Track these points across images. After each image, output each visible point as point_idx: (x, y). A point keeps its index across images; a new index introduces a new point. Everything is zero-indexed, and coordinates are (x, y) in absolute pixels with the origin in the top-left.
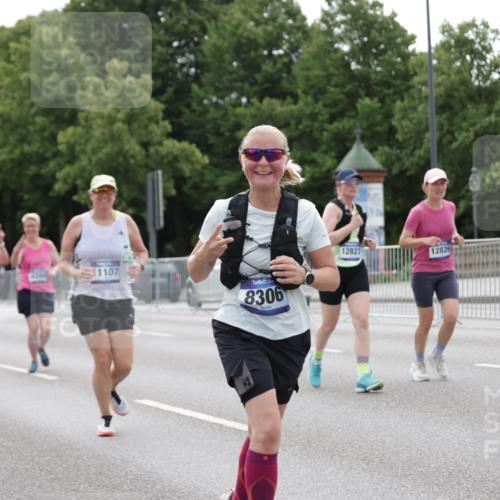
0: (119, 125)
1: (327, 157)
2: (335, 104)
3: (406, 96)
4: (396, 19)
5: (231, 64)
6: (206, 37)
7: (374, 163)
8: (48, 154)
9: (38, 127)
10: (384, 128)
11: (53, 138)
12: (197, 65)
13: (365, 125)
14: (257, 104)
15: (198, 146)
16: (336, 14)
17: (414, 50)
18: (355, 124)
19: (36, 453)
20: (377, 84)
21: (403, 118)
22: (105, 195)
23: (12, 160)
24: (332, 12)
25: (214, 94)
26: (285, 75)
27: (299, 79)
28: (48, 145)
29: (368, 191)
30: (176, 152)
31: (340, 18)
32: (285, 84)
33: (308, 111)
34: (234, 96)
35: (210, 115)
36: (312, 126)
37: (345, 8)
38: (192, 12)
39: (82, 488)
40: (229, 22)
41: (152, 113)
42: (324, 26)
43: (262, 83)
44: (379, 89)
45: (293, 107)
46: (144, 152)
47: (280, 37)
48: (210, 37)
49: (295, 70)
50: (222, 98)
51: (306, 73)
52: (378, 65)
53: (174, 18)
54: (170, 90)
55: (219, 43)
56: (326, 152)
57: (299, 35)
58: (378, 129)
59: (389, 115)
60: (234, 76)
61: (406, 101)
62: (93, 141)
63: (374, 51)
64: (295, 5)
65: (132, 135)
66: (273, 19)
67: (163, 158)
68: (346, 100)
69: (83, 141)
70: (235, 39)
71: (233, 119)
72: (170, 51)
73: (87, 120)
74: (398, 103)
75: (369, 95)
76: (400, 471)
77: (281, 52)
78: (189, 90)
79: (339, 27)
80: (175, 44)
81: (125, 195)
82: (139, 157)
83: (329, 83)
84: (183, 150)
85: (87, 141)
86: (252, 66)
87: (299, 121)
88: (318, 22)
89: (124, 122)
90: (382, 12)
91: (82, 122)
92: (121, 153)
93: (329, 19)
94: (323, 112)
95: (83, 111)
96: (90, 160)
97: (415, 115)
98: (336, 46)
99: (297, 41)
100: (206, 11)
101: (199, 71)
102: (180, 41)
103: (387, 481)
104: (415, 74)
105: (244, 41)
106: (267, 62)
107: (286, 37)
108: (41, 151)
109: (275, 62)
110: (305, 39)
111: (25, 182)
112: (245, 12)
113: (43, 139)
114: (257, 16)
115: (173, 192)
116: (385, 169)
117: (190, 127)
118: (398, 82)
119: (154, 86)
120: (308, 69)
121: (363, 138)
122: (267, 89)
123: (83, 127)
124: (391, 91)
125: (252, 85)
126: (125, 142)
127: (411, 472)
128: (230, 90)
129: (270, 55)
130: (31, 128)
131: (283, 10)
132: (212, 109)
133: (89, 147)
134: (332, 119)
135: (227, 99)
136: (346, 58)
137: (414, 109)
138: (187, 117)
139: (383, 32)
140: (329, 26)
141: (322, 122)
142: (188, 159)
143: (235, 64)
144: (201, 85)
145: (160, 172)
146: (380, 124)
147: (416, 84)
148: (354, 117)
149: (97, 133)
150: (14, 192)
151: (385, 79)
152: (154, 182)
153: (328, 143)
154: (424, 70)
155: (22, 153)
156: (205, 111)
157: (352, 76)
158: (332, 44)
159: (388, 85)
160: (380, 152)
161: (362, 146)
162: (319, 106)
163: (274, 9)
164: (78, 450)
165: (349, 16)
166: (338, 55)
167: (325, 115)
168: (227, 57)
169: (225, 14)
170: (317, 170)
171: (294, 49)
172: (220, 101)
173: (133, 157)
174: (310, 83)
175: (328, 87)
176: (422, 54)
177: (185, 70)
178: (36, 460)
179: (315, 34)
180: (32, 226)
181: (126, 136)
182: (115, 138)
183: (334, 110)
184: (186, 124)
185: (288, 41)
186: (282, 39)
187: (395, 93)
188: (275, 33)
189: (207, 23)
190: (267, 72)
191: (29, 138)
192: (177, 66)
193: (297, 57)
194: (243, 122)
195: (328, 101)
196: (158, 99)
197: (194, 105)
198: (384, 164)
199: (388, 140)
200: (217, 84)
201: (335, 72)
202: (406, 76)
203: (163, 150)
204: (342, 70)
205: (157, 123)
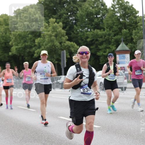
0: (53, 37)
1: (113, 47)
2: (116, 31)
3: (136, 29)
4: (133, 6)
5: (85, 19)
6: (78, 12)
7: (127, 48)
8: (33, 46)
9: (29, 38)
10: (130, 38)
11: (34, 41)
12: (76, 20)
13: (124, 37)
14: (93, 31)
15: (76, 43)
16: (116, 5)
17: (138, 15)
18: (121, 37)
19: (30, 132)
20: (128, 25)
21: (136, 35)
22: (44, 56)
23: (22, 47)
24: (115, 4)
25: (81, 28)
26: (101, 23)
27: (105, 24)
28: (32, 43)
29: (125, 56)
30: (69, 45)
31: (117, 6)
32: (101, 25)
33: (108, 33)
34: (86, 29)
35: (79, 34)
36: (109, 38)
37: (118, 3)
38: (74, 4)
39: (43, 142)
40: (85, 7)
41: (63, 34)
42: (112, 9)
43: (94, 25)
44: (129, 27)
45: (104, 32)
46: (60, 45)
47: (99, 12)
48: (79, 12)
49: (104, 21)
50: (83, 29)
51: (107, 22)
52: (128, 20)
53: (69, 7)
54: (68, 27)
55: (82, 13)
56: (113, 45)
57: (105, 11)
58: (128, 38)
59: (131, 34)
60: (86, 23)
61: (136, 30)
62: (46, 42)
63: (127, 16)
64: (104, 2)
65: (57, 40)
66: (97, 6)
67: (65, 47)
68: (119, 30)
69: (43, 42)
70: (86, 12)
71: (86, 35)
72: (68, 16)
73: (44, 36)
74: (134, 31)
75: (125, 28)
76: (135, 138)
77: (100, 16)
78: (73, 27)
79: (117, 9)
80: (69, 14)
81: (55, 57)
82: (59, 47)
83: (114, 25)
84: (72, 44)
85: (44, 42)
86: (91, 20)
87: (105, 36)
88: (110, 7)
89: (54, 36)
90: (129, 5)
91: (42, 36)
92: (54, 45)
93: (114, 6)
94: (112, 34)
95: (42, 33)
96: (45, 47)
97: (139, 34)
98: (116, 14)
99: (104, 13)
100: (78, 4)
101: (76, 22)
102: (70, 13)
103: (131, 141)
104: (139, 22)
105: (89, 13)
106: (96, 19)
107: (101, 12)
108: (31, 45)
109: (98, 19)
110: (107, 12)
111: (26, 54)
112: (89, 5)
113: (31, 41)
114: (93, 6)
115: (69, 57)
116: (130, 50)
117: (73, 38)
118: (134, 25)
119: (63, 26)
120: (108, 21)
121: (124, 41)
122: (96, 27)
123: (42, 38)
124: (132, 27)
125: (92, 25)
126: (55, 42)
127: (139, 138)
128: (85, 27)
129: (97, 17)
130: (27, 38)
131: (100, 4)
132: (80, 33)
133: (44, 44)
134: (115, 35)
135: (84, 30)
136: (119, 18)
137: (139, 32)
138: (73, 35)
139: (130, 10)
140: (114, 8)
141: (112, 36)
142: (73, 47)
143: (86, 19)
144: (77, 26)
145: (65, 51)
146: (129, 37)
147: (139, 25)
148: (121, 35)
149: (47, 40)
150: (23, 56)
151: (130, 24)
152: (63, 53)
153: (113, 43)
154: (141, 21)
155: (25, 45)
156: (78, 33)
157: (121, 23)
158: (115, 14)
159: (131, 26)
160: (129, 45)
161: (123, 43)
162: (111, 32)
163: (98, 4)
164: (42, 131)
165: (119, 6)
166: (116, 17)
167: (113, 34)
168: (84, 17)
169: (84, 5)
170: (110, 50)
171: (104, 15)
172: (82, 30)
173: (57, 46)
174: (108, 25)
175: (113, 26)
176: (141, 16)
177: (72, 21)
178: (30, 134)
179: (110, 11)
180: (26, 66)
181: (55, 40)
182: (52, 41)
183: (115, 33)
184: (73, 37)
185: (102, 13)
186: (100, 12)
187: (133, 28)
188: (98, 11)
189: (78, 8)
190: (96, 22)
191: (27, 41)
192: (70, 20)
193: (105, 18)
194: (89, 36)
195: (114, 30)
196: (64, 30)
197: (75, 32)
198: (130, 48)
199: (131, 41)
200: (81, 25)
201: (116, 22)
202: (136, 23)
203: (66, 44)
204: (117, 21)
205: (64, 36)
